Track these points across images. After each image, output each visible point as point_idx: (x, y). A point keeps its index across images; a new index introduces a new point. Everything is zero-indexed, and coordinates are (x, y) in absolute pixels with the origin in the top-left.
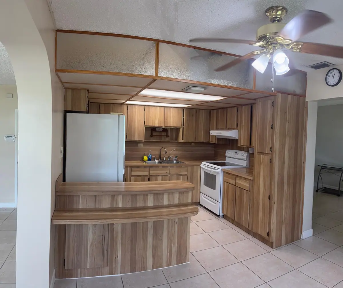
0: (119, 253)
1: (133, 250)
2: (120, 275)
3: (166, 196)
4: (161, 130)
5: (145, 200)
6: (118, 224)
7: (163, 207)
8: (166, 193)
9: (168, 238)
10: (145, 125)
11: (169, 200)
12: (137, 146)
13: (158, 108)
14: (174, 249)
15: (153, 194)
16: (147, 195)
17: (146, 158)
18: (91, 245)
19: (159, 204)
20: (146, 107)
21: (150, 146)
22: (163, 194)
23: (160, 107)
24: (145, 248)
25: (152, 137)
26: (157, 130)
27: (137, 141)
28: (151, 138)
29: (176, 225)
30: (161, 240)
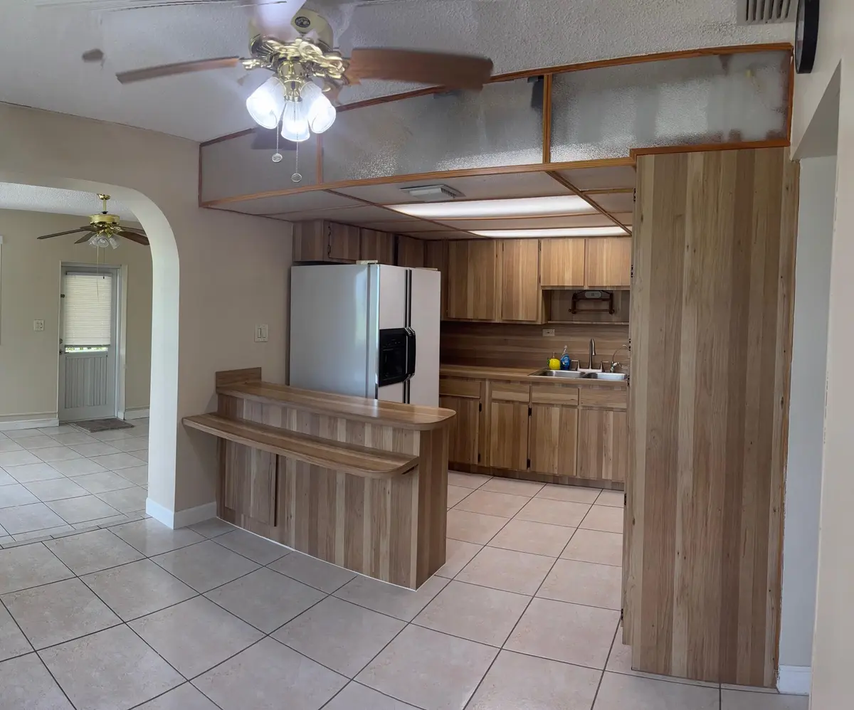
0: (293, 512)
1: (313, 514)
2: (294, 550)
3: (368, 430)
4: (598, 295)
5: (333, 429)
6: (292, 459)
7: (361, 450)
8: (368, 423)
9: (373, 518)
10: (542, 284)
11: (374, 440)
12: (542, 335)
13: (571, 240)
14: (385, 547)
15: (345, 421)
16: (335, 419)
17: (554, 362)
18: (255, 482)
19: (355, 442)
20: (542, 241)
21: (572, 336)
22: (363, 424)
23: (576, 240)
24: (332, 521)
25: (575, 313)
26: (588, 295)
27: (524, 323)
28: (575, 316)
29: (389, 498)
30: (361, 516)
